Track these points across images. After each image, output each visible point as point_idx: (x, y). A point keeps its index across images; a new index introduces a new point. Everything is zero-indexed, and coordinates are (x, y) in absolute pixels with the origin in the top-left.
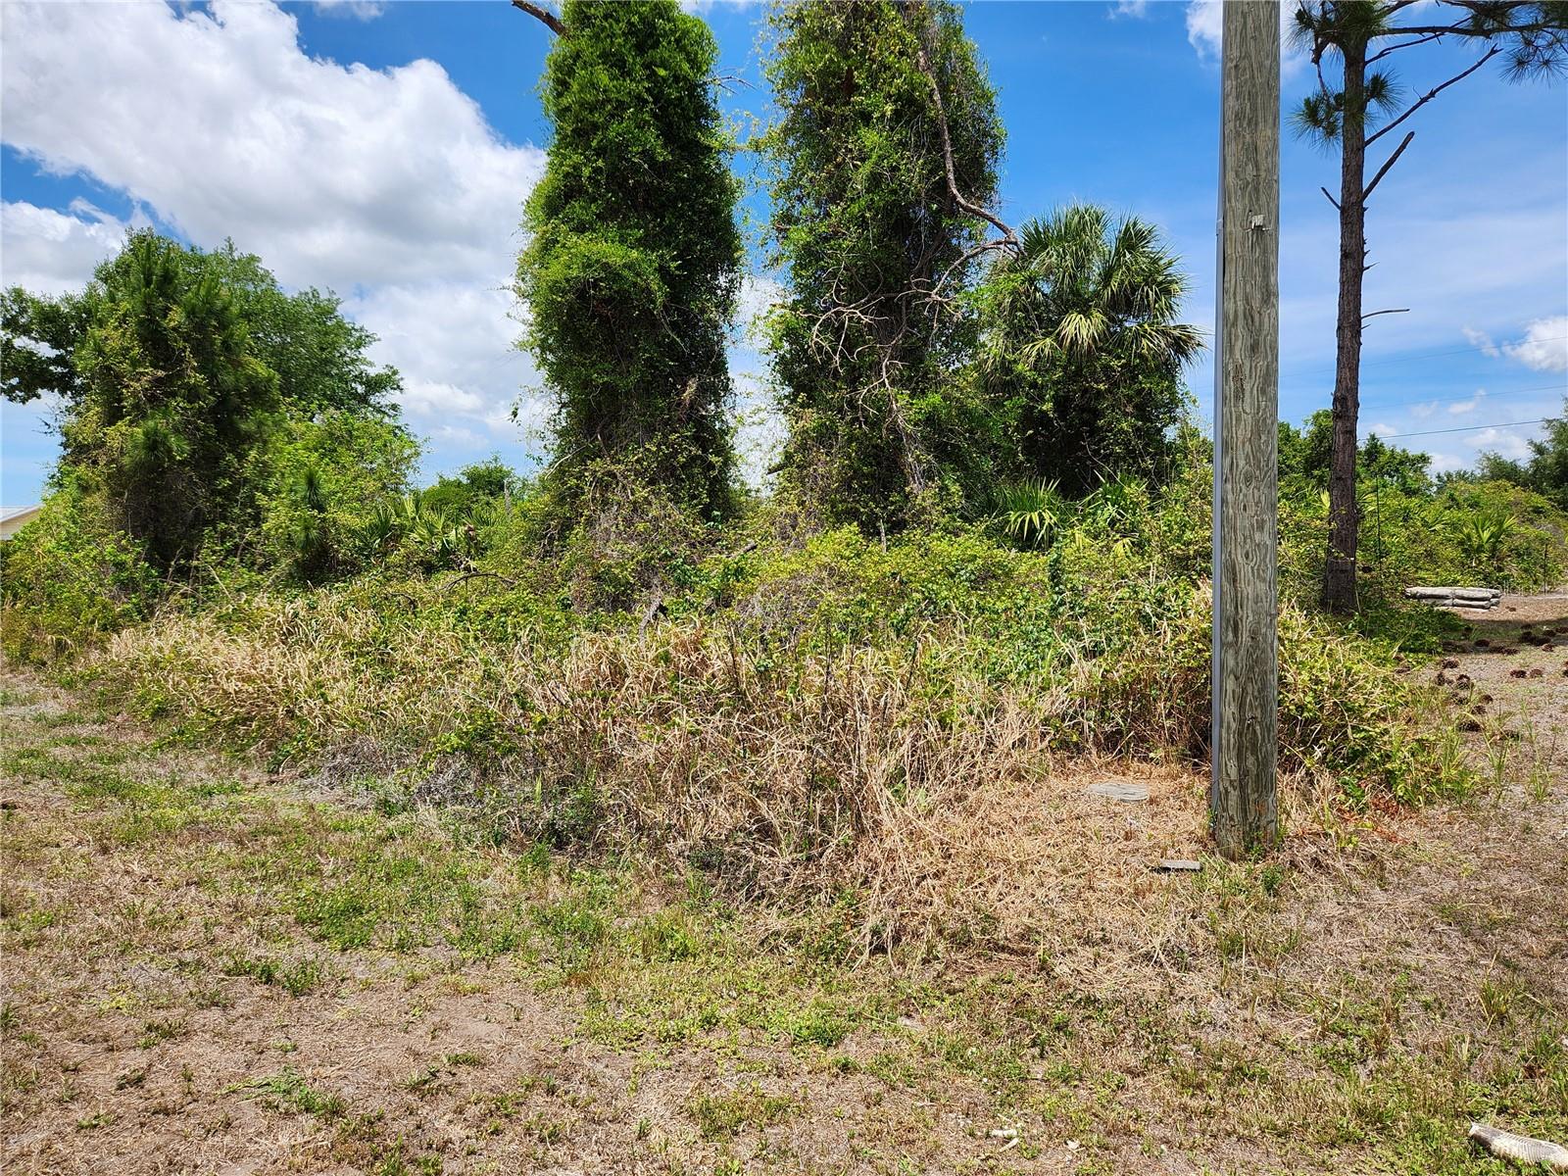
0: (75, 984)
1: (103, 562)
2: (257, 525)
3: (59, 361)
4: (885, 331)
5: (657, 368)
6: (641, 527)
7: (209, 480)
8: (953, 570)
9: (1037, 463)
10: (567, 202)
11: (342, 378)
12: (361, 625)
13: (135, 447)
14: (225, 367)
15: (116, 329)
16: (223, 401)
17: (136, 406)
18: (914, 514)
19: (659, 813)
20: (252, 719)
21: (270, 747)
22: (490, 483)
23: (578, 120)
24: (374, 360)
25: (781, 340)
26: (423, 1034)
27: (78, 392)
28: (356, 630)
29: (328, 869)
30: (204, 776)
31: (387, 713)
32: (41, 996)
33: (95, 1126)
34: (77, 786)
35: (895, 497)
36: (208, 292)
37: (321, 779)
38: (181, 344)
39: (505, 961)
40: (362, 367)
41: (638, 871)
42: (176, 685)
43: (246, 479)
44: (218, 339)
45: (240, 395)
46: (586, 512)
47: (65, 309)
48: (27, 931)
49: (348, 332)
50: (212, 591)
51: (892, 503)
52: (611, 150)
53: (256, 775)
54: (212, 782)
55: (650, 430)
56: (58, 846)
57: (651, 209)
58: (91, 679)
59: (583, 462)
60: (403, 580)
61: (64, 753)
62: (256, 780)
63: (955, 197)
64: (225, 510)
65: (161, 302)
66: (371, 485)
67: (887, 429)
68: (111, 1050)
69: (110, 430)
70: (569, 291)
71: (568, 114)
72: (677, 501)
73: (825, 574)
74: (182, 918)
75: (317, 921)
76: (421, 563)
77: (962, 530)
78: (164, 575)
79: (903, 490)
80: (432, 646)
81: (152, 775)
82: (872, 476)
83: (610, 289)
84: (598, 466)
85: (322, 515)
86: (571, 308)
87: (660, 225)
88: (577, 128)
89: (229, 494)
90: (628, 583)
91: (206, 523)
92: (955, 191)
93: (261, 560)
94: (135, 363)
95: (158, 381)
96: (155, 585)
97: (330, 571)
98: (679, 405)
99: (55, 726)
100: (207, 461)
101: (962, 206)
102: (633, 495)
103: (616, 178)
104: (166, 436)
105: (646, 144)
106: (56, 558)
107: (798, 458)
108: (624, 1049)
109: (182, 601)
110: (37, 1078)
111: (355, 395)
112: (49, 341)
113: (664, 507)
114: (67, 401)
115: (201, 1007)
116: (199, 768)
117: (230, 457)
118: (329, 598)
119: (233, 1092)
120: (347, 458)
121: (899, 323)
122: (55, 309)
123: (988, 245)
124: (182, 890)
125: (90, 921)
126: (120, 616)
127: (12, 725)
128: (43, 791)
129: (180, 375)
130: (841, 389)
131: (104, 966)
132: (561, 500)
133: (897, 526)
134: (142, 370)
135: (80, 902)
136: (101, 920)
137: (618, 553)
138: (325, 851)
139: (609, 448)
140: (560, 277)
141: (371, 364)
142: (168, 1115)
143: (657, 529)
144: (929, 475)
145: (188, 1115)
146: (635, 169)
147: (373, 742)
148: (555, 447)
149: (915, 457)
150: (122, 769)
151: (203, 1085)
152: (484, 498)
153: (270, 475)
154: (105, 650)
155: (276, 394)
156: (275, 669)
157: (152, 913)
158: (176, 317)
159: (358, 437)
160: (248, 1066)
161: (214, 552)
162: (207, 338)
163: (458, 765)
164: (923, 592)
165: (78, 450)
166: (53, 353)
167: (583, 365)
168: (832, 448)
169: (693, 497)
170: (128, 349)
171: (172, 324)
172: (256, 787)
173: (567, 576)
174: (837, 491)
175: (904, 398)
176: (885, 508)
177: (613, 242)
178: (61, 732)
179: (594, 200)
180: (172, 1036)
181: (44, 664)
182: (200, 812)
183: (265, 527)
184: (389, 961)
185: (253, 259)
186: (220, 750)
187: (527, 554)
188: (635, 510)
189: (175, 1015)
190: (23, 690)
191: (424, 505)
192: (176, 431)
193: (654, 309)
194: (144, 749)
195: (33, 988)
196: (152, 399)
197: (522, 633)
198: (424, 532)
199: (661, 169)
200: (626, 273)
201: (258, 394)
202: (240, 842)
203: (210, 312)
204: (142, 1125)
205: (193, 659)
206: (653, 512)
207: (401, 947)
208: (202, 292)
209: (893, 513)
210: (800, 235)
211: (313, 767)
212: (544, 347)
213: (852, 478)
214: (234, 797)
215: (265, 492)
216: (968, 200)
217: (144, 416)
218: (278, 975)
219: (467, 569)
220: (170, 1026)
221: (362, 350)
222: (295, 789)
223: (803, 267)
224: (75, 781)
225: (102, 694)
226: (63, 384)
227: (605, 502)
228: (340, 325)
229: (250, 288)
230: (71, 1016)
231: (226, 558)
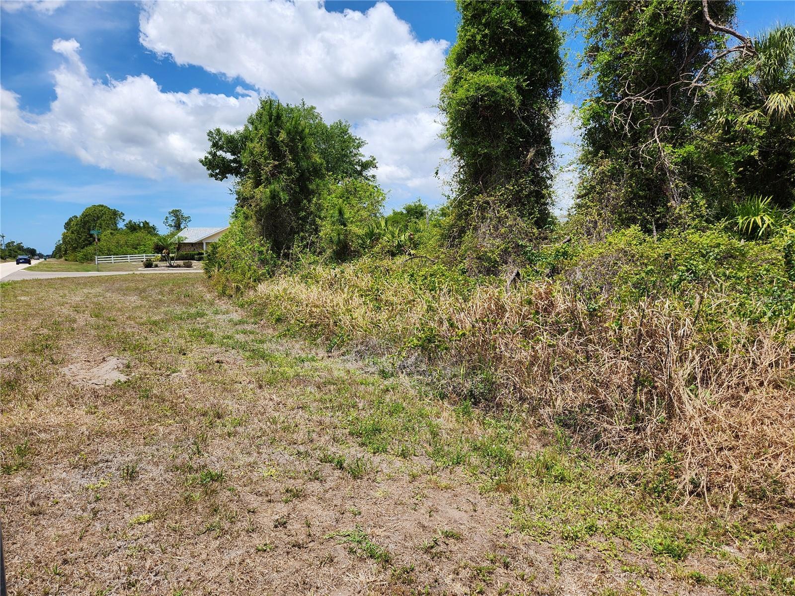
0: (251, 460)
1: (254, 251)
2: (316, 234)
3: (234, 161)
4: (657, 109)
5: (513, 143)
6: (503, 230)
7: (296, 213)
8: (705, 252)
9: (745, 189)
10: (468, 55)
11: (351, 163)
12: (366, 281)
13: (266, 198)
14: (303, 159)
15: (258, 143)
16: (302, 175)
17: (267, 179)
18: (673, 219)
19: (532, 391)
20: (319, 325)
21: (327, 339)
22: (416, 212)
23: (475, 9)
24: (365, 153)
25: (588, 120)
26: (424, 513)
27: (242, 175)
28: (363, 284)
29: (361, 405)
30: (300, 352)
31: (380, 325)
32: (236, 464)
33: (265, 550)
34: (247, 354)
35: (660, 209)
36: (296, 123)
37: (352, 356)
38: (285, 148)
39: (459, 469)
40: (360, 157)
41: (524, 423)
42: (285, 308)
43: (312, 211)
44: (300, 145)
45: (309, 172)
46: (474, 223)
47: (236, 136)
48: (229, 428)
49: (354, 141)
50: (298, 264)
51: (658, 213)
52: (493, 24)
53: (322, 353)
54: (304, 356)
55: (508, 178)
56: (241, 383)
57: (513, 54)
58: (251, 303)
59: (472, 196)
60: (381, 260)
61: (241, 337)
62: (322, 355)
63: (708, 22)
64: (303, 227)
65: (276, 129)
66: (364, 214)
67: (657, 168)
68: (270, 501)
69: (256, 190)
70: (468, 104)
71: (470, 7)
72: (522, 216)
73: (621, 255)
74: (297, 426)
75: (360, 435)
76: (388, 251)
77: (708, 228)
78: (278, 257)
79: (666, 205)
80: (399, 292)
81: (278, 350)
82: (645, 197)
83: (490, 101)
84: (480, 198)
85: (345, 228)
86: (468, 114)
87: (518, 63)
88: (474, 14)
89: (304, 219)
90: (496, 261)
91: (295, 233)
92: (708, 19)
93: (318, 250)
94: (266, 159)
95: (275, 167)
96: (275, 261)
97: (348, 256)
98: (524, 163)
99: (237, 325)
100: (295, 203)
101: (713, 27)
102: (498, 213)
103: (494, 39)
104: (278, 192)
105: (512, 17)
106: (236, 249)
107: (598, 188)
108: (542, 540)
109: (286, 269)
110: (236, 515)
111: (356, 171)
112: (230, 152)
113: (515, 220)
114: (238, 179)
115: (310, 480)
116: (298, 347)
117: (305, 201)
118: (349, 268)
119: (332, 538)
120: (354, 201)
121: (667, 104)
122: (232, 137)
123: (731, 49)
124: (295, 411)
125: (256, 425)
126: (261, 275)
127: (220, 323)
128: (233, 355)
129: (284, 163)
130: (627, 146)
131: (263, 450)
132: (459, 217)
133: (661, 227)
134: (269, 161)
135: (251, 414)
136: (261, 424)
137: (491, 245)
138: (358, 395)
139: (486, 188)
140: (464, 96)
141: (363, 156)
142: (300, 548)
143: (511, 231)
144: (684, 195)
145: (310, 550)
146: (505, 32)
147: (374, 340)
148: (457, 190)
149: (675, 184)
150: (265, 346)
151: (316, 531)
152: (414, 220)
153: (322, 210)
154: (256, 291)
155: (324, 171)
156: (328, 301)
157: (283, 422)
158: (283, 136)
159: (359, 191)
160: (337, 521)
161: (299, 246)
162: (295, 144)
163: (416, 354)
164: (686, 266)
165: (243, 200)
166: (232, 158)
167: (473, 144)
168: (620, 181)
169: (530, 214)
170: (263, 152)
171: (281, 139)
172: (322, 359)
173: (463, 257)
174: (622, 206)
175: (669, 148)
176: (653, 216)
177: (492, 74)
178: (239, 328)
179: (482, 52)
180: (298, 497)
181: (232, 296)
182: (300, 370)
183: (321, 234)
184: (398, 463)
185: (313, 108)
186: (305, 339)
187: (441, 246)
188: (499, 222)
189: (298, 484)
190: (224, 308)
191: (389, 223)
192: (283, 190)
193: (513, 110)
194: (273, 337)
195: (233, 460)
196: (273, 175)
197: (443, 287)
198: (390, 236)
199: (519, 31)
200: (499, 91)
201: (316, 172)
202: (319, 387)
203: (296, 132)
204: (288, 553)
205: (292, 296)
206: (510, 223)
207: (404, 455)
208: (293, 123)
209: (659, 218)
210: (604, 57)
211: (347, 351)
212: (453, 136)
213: (632, 199)
214: (314, 363)
215: (320, 218)
216: (716, 23)
217: (270, 183)
218: (345, 465)
219: (410, 254)
220: (297, 491)
221: (360, 149)
222: (340, 361)
223: (604, 76)
224: (246, 351)
225: (255, 310)
226: (236, 172)
227: (484, 218)
228: (350, 137)
229: (312, 122)
230: (250, 479)
231: (304, 249)
